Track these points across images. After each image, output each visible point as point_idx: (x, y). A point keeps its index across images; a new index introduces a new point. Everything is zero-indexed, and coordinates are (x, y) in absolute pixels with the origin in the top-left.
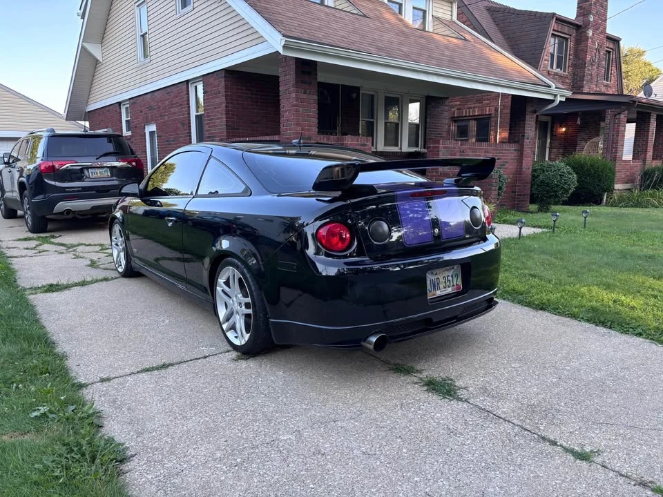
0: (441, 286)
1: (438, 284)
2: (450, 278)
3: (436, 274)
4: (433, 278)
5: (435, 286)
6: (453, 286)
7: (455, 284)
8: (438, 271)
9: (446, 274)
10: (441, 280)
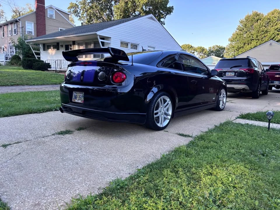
0: (78, 99)
1: (77, 97)
2: (81, 97)
3: (76, 93)
4: (76, 94)
5: (76, 98)
6: (81, 100)
7: (82, 100)
8: (77, 92)
9: (80, 94)
10: (78, 96)
